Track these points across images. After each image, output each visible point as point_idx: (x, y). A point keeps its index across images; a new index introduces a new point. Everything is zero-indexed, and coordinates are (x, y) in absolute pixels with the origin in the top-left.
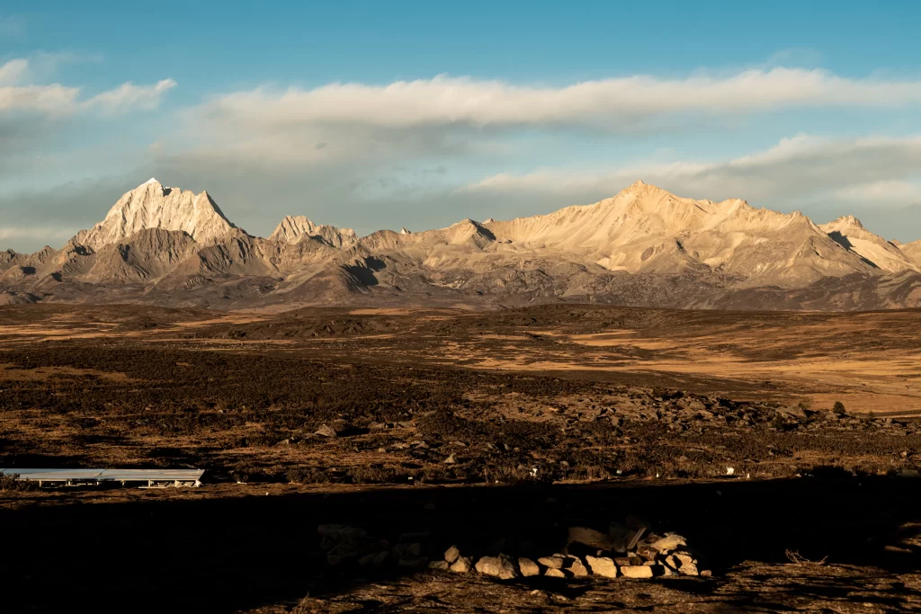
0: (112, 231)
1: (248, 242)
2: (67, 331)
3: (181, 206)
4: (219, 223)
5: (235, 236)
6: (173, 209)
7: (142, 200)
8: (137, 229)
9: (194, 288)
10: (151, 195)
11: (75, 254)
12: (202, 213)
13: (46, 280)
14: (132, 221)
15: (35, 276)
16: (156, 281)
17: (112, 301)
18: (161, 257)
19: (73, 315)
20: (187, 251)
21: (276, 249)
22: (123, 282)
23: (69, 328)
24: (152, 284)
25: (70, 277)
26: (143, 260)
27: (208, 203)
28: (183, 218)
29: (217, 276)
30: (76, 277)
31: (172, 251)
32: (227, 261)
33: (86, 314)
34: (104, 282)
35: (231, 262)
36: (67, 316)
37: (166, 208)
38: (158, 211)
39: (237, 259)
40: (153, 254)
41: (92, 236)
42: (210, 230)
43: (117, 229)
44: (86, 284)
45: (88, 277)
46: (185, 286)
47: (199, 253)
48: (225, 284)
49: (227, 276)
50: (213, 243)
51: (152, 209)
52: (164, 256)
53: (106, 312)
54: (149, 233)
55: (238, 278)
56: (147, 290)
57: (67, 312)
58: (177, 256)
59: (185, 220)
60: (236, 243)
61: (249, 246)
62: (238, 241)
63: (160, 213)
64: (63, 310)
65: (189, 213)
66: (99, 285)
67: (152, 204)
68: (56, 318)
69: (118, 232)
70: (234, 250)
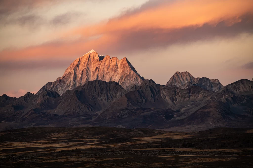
0: (68, 82)
1: (156, 88)
2: (65, 145)
3: (111, 67)
4: (134, 77)
5: (148, 84)
6: (106, 69)
7: (86, 63)
8: (84, 81)
9: (123, 117)
10: (92, 60)
11: (48, 96)
12: (124, 71)
13: (29, 113)
14: (80, 76)
15: (22, 111)
16: (99, 113)
17: (73, 125)
18: (102, 98)
19: (65, 134)
20: (118, 94)
21: (174, 92)
22: (79, 114)
23: (65, 142)
24: (97, 115)
25: (45, 111)
26: (91, 100)
27: (127, 64)
28: (112, 74)
29: (138, 109)
30: (49, 111)
31: (109, 95)
32: (144, 100)
33: (74, 133)
34: (66, 114)
35: (146, 100)
36: (62, 135)
37: (101, 68)
38: (96, 69)
39: (149, 98)
40: (97, 96)
41: (55, 86)
42: (128, 81)
43: (71, 82)
44: (55, 115)
45: (56, 111)
46: (118, 116)
47: (126, 95)
48: (143, 114)
49: (144, 109)
50: (134, 89)
51: (92, 68)
52: (104, 97)
53: (87, 132)
54: (94, 83)
55: (151, 110)
56: (94, 118)
57: (61, 132)
58: (112, 97)
59: (113, 75)
60: (148, 89)
61: (157, 90)
62: (150, 87)
63: (97, 71)
64: (58, 131)
65: (115, 71)
66: (63, 116)
67: (92, 66)
68: (55, 136)
69: (72, 83)
70: (148, 93)
